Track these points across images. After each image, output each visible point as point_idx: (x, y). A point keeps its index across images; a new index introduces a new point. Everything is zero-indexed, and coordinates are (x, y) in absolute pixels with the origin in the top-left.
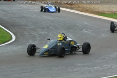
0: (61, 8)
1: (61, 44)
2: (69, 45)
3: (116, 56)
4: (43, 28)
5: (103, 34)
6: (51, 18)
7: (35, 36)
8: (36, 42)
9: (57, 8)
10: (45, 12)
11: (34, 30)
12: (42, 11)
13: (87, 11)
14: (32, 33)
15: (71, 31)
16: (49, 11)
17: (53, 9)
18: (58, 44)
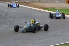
0: (20, 5)
1: (33, 25)
2: (37, 26)
3: (54, 34)
4: (11, 17)
5: (46, 21)
6: (16, 11)
9: (17, 5)
10: (10, 7)
11: (6, 18)
12: (8, 7)
13: (37, 7)
14: (5, 20)
15: (27, 19)
16: (13, 7)
17: (15, 6)
18: (32, 25)
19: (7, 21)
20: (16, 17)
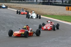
4: (9, 23)
7: (4, 27)
8: (5, 31)
11: (4, 24)
14: (3, 26)
19: (5, 27)
20: (14, 23)
